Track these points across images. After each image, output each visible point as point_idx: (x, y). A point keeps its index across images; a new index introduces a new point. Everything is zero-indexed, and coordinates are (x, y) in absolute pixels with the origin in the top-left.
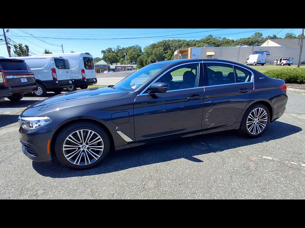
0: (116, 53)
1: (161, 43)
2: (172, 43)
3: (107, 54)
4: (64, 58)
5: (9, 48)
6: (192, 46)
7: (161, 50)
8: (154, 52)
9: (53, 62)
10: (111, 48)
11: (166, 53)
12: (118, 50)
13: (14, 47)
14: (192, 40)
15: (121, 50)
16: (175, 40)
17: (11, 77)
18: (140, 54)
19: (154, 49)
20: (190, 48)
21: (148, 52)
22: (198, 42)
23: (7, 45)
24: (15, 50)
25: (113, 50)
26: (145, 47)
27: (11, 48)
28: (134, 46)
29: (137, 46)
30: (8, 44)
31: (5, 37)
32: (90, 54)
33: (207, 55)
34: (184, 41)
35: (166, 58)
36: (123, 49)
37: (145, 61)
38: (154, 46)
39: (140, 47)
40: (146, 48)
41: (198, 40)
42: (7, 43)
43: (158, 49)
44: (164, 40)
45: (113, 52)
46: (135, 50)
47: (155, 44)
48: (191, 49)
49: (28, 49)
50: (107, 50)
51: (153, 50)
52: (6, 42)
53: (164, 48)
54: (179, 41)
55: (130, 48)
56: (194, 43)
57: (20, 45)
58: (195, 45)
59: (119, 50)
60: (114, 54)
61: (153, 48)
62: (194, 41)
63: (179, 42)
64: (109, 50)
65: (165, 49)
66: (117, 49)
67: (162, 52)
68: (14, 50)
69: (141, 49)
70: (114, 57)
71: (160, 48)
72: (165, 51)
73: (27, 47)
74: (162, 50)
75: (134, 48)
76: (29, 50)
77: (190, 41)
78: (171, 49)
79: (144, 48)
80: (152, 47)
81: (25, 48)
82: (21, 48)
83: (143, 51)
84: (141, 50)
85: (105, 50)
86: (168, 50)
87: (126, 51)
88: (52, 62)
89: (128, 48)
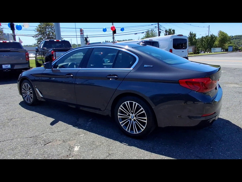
13: (165, 32)
27: (161, 32)
31: (158, 25)
49: (174, 33)
57: (170, 30)
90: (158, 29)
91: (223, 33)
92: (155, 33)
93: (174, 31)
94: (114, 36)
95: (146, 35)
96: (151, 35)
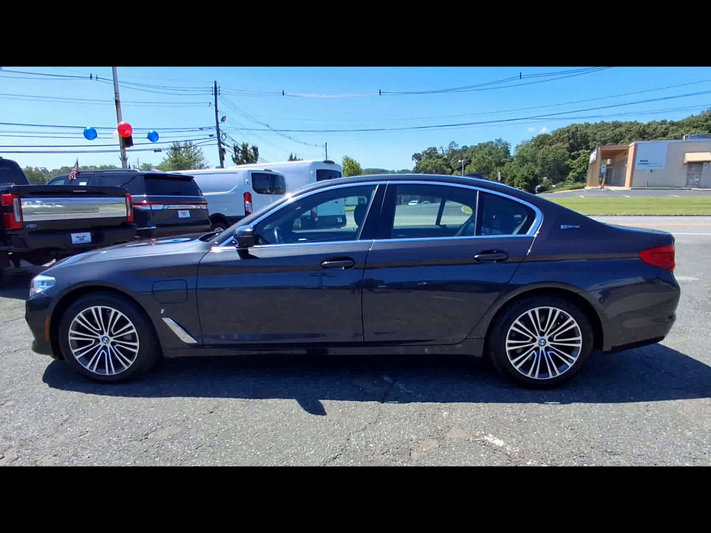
0: (446, 160)
1: (562, 132)
2: (595, 131)
3: (424, 162)
4: (275, 171)
5: (222, 152)
6: (656, 138)
7: (559, 151)
8: (539, 155)
9: (249, 180)
10: (435, 149)
11: (574, 158)
12: (451, 153)
13: (233, 152)
14: (657, 121)
15: (459, 151)
16: (603, 124)
17: (160, 207)
18: (504, 159)
19: (543, 147)
20: (633, 143)
21: (525, 154)
22: (674, 127)
23: (220, 146)
24: (234, 156)
25: (440, 152)
26: (520, 144)
27: (227, 151)
28: (492, 142)
29: (499, 141)
30: (222, 145)
31: (218, 130)
32: (336, 163)
33: (685, 162)
34: (631, 123)
35: (573, 169)
36: (465, 149)
37: (509, 177)
38: (542, 141)
39: (507, 144)
40: (521, 146)
41: (675, 121)
42: (220, 143)
43: (553, 147)
44: (573, 125)
45: (439, 157)
46: (493, 152)
47: (546, 136)
48: (636, 146)
49: (256, 155)
50: (425, 152)
51: (540, 149)
52: (219, 140)
53: (571, 144)
54: (617, 125)
55: (481, 147)
56: (663, 130)
57: (245, 147)
58: (664, 135)
59: (454, 152)
60: (440, 161)
61: (539, 146)
62: (664, 122)
63: (616, 127)
64: (431, 153)
65: (572, 148)
66: (450, 149)
67: (564, 154)
68: (232, 156)
69: (507, 148)
70: (438, 168)
71: (560, 144)
72: (571, 151)
73: (255, 149)
74: (565, 150)
75: (488, 148)
76: (259, 156)
77: (649, 125)
78: (590, 148)
79: (517, 147)
80: (538, 143)
81: (252, 151)
82: (245, 151)
83: (512, 153)
84: (507, 152)
85: (421, 153)
86: (582, 149)
87: (471, 154)
88: (247, 180)
89: (476, 147)
90: (217, 142)
91: (352, 161)
92: (196, 151)
93: (257, 149)
94: (127, 152)
95: (172, 154)
96: (186, 155)
